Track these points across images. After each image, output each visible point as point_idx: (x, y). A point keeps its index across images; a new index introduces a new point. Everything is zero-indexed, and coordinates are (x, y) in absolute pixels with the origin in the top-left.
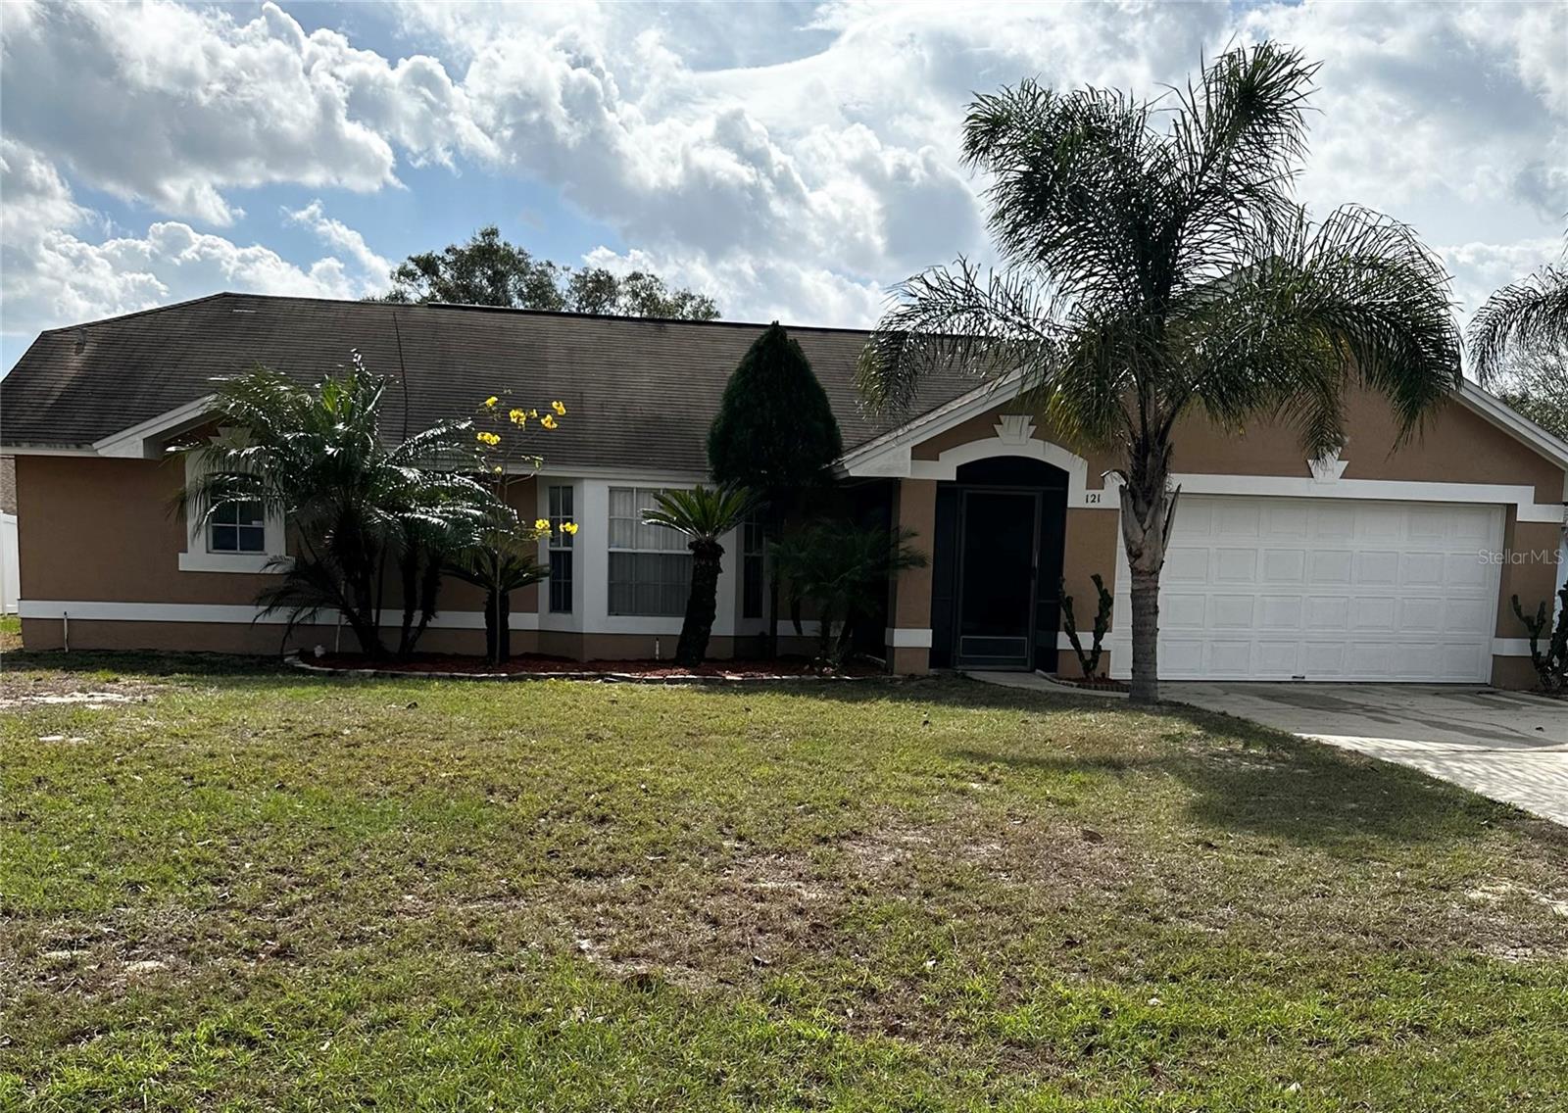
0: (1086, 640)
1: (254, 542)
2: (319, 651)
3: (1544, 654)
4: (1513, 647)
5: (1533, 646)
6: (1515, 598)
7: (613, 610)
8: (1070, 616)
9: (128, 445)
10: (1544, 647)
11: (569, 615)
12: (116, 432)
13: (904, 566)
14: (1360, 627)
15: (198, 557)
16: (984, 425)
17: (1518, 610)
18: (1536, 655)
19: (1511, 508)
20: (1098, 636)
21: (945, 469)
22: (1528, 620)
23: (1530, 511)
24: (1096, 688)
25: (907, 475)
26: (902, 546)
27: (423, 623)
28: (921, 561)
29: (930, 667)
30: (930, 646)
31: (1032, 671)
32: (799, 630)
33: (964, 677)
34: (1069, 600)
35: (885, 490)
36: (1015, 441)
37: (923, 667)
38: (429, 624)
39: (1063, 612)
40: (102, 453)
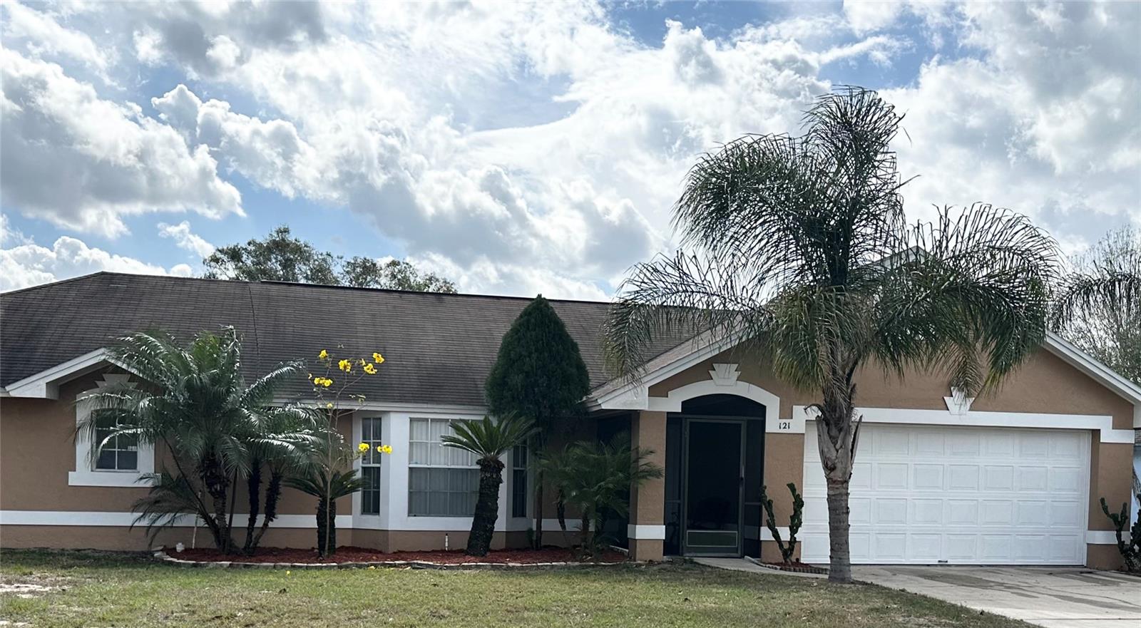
0: (785, 534)
1: (129, 462)
2: (180, 547)
3: (1128, 542)
4: (1103, 537)
5: (1119, 536)
6: (1103, 501)
7: (412, 512)
8: (771, 515)
9: (34, 388)
10: (1127, 537)
11: (377, 516)
12: (24, 378)
13: (644, 477)
14: (987, 523)
15: (83, 475)
16: (702, 371)
17: (1105, 509)
18: (1121, 543)
19: (1095, 433)
20: (794, 530)
21: (673, 404)
22: (1114, 517)
23: (1110, 435)
24: (795, 571)
25: (645, 407)
26: (642, 462)
27: (266, 525)
28: (656, 474)
29: (664, 555)
30: (664, 538)
31: (742, 557)
32: (564, 527)
33: (692, 562)
34: (770, 503)
35: (628, 420)
36: (726, 382)
37: (658, 555)
38: (271, 524)
39: (765, 512)
40: (13, 394)
